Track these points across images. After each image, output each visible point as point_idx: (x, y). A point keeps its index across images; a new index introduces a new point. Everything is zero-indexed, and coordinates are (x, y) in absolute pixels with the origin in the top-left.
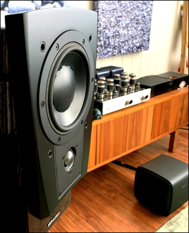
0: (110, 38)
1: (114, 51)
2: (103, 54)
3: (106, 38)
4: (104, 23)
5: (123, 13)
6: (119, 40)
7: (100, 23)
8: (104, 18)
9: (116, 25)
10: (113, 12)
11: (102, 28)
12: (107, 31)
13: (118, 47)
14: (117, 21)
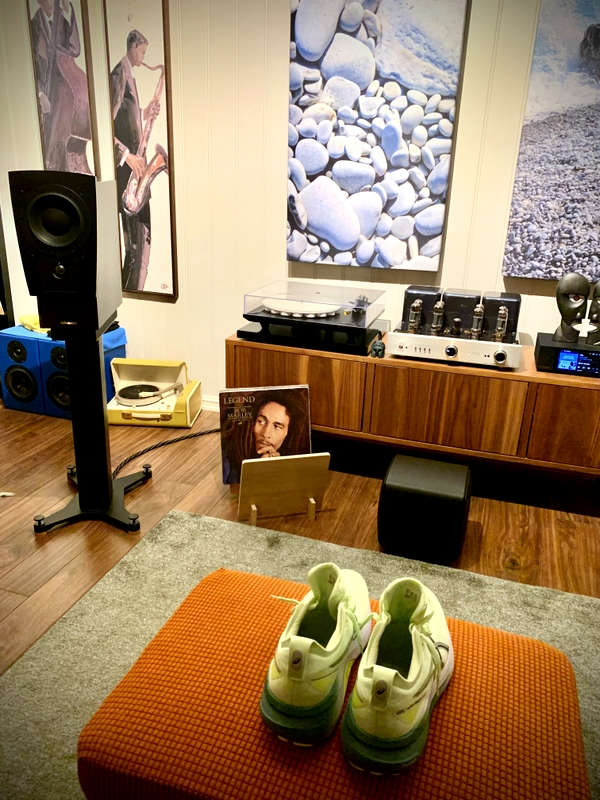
0: (542, 241)
1: (553, 268)
2: (518, 269)
3: (529, 240)
4: (525, 209)
5: (589, 192)
6: (571, 248)
7: (515, 210)
8: (527, 202)
9: (564, 216)
10: (556, 190)
11: (521, 219)
12: (533, 227)
13: (566, 264)
14: (566, 209)
